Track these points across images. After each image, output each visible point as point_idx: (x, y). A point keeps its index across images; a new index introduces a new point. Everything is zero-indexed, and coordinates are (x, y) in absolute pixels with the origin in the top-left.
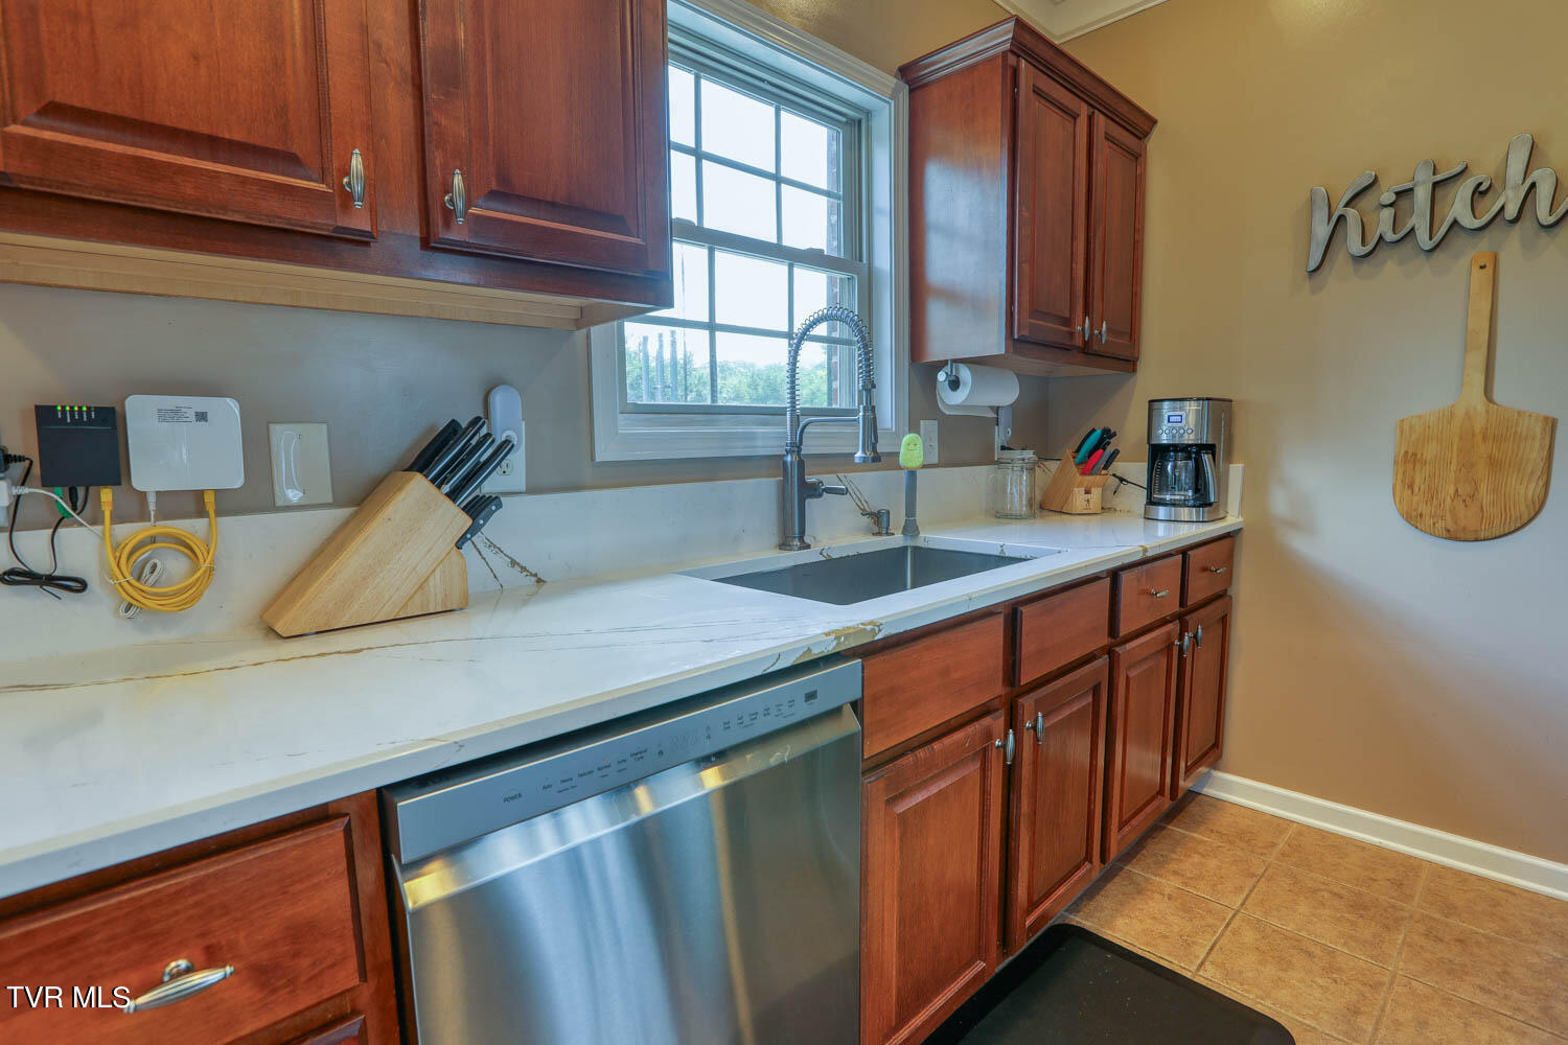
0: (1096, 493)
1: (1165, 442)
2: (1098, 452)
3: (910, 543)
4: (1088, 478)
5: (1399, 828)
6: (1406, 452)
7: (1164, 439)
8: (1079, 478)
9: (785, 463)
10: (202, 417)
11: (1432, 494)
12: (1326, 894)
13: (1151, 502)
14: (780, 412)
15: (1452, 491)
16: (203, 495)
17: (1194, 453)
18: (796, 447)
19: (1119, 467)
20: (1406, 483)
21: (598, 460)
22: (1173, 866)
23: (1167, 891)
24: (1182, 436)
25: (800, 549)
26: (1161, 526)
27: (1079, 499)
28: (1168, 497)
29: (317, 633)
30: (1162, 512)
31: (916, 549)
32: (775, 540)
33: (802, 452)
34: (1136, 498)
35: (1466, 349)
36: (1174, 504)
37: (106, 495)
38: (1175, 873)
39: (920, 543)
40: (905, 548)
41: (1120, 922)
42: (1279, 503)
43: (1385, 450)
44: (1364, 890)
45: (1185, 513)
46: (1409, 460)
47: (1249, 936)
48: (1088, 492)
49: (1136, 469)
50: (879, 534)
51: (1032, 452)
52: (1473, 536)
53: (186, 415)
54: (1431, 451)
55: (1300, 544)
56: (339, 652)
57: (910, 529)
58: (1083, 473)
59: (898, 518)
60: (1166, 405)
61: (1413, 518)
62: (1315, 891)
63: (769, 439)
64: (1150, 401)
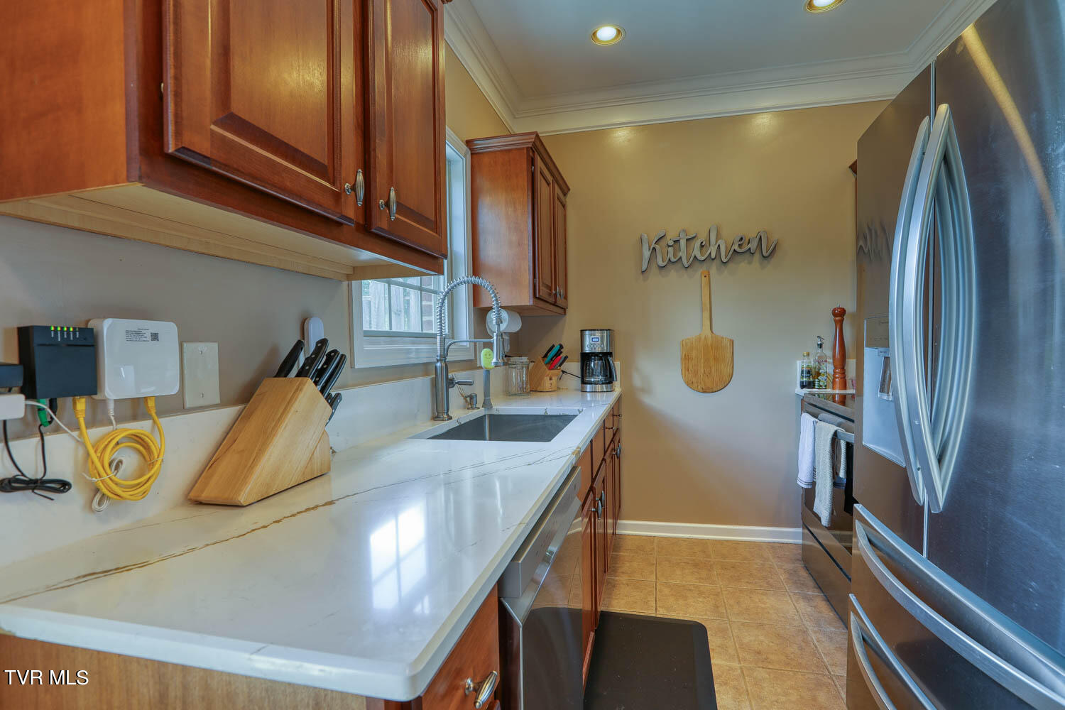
0: (554, 379)
1: (588, 352)
2: (555, 358)
3: (488, 412)
4: (552, 371)
5: (693, 527)
6: (685, 355)
7: (587, 350)
8: (548, 372)
9: (436, 367)
10: (155, 337)
11: (696, 373)
12: (684, 564)
13: (584, 382)
14: (434, 336)
15: (703, 371)
16: (147, 400)
17: (605, 357)
18: (443, 357)
19: (566, 366)
20: (686, 370)
21: (356, 367)
22: (620, 570)
23: (624, 582)
24: (595, 349)
25: (448, 420)
26: (588, 394)
27: (547, 383)
28: (592, 380)
29: (258, 501)
30: (588, 387)
31: (491, 416)
32: (430, 415)
33: (447, 360)
34: (576, 382)
35: (702, 311)
36: (595, 383)
37: (82, 404)
38: (623, 573)
39: (494, 412)
40: (485, 416)
41: (615, 602)
42: (637, 382)
43: (676, 354)
44: (694, 558)
45: (599, 387)
46: (686, 358)
47: (666, 591)
48: (551, 379)
49: (574, 367)
50: (472, 408)
51: (526, 358)
52: (711, 390)
53: (145, 335)
54: (694, 354)
55: (647, 400)
56: (308, 510)
57: (487, 404)
58: (550, 369)
59: (480, 399)
60: (587, 332)
61: (690, 384)
62: (678, 564)
63: (424, 353)
64: (582, 331)
